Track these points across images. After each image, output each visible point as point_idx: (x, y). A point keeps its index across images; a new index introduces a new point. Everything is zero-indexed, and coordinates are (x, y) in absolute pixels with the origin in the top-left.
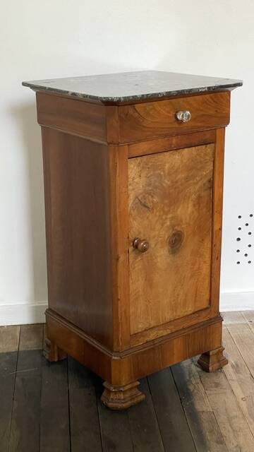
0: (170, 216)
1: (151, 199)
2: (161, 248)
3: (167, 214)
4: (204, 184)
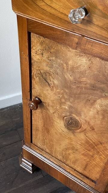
1: (52, 80)
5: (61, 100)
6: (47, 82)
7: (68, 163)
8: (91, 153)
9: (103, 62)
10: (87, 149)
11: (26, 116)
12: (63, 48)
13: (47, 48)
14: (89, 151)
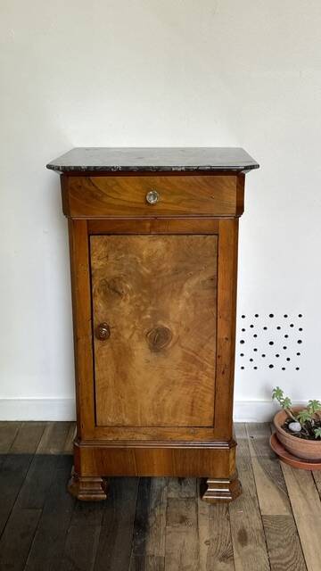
0: (151, 308)
1: (124, 285)
2: (138, 341)
3: (146, 305)
4: (204, 282)
5: (139, 310)
6: (117, 292)
7: (164, 421)
8: (193, 374)
9: (180, 237)
10: (187, 371)
12: (135, 239)
13: (113, 245)
14: (191, 370)
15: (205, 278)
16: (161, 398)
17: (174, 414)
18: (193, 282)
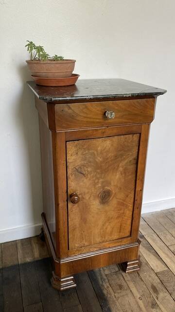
0: (101, 180)
1: (86, 169)
2: (94, 200)
3: (98, 179)
4: (130, 161)
5: (94, 182)
6: (82, 174)
7: (106, 239)
8: (122, 211)
9: (119, 137)
10: (119, 210)
11: (63, 220)
14: (121, 210)
15: (131, 159)
16: (105, 228)
17: (111, 234)
18: (124, 163)
